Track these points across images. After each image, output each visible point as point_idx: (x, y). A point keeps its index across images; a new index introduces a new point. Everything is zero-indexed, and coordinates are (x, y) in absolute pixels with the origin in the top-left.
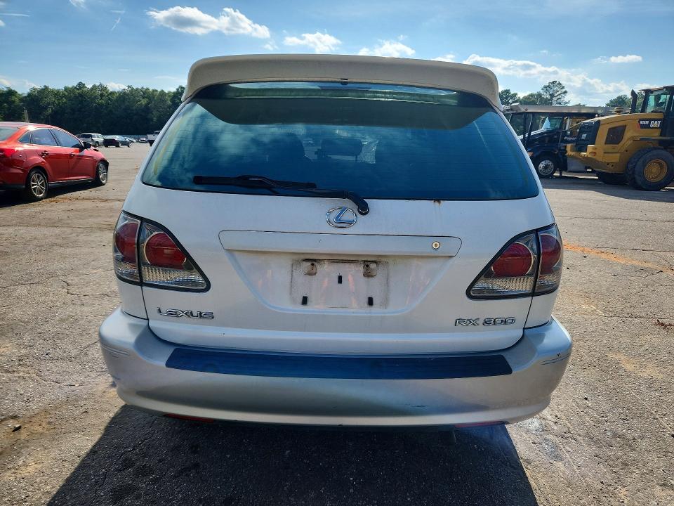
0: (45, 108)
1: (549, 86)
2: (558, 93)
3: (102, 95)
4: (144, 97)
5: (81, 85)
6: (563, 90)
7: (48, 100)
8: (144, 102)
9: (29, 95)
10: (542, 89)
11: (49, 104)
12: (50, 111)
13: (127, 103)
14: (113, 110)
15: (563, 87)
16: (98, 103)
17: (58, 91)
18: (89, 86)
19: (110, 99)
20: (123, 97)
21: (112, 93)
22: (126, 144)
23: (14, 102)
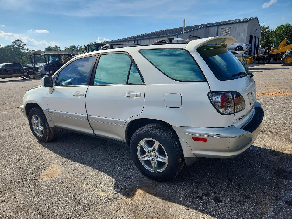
1: (16, 42)
2: (22, 45)
6: (24, 44)
10: (13, 43)
15: (23, 43)
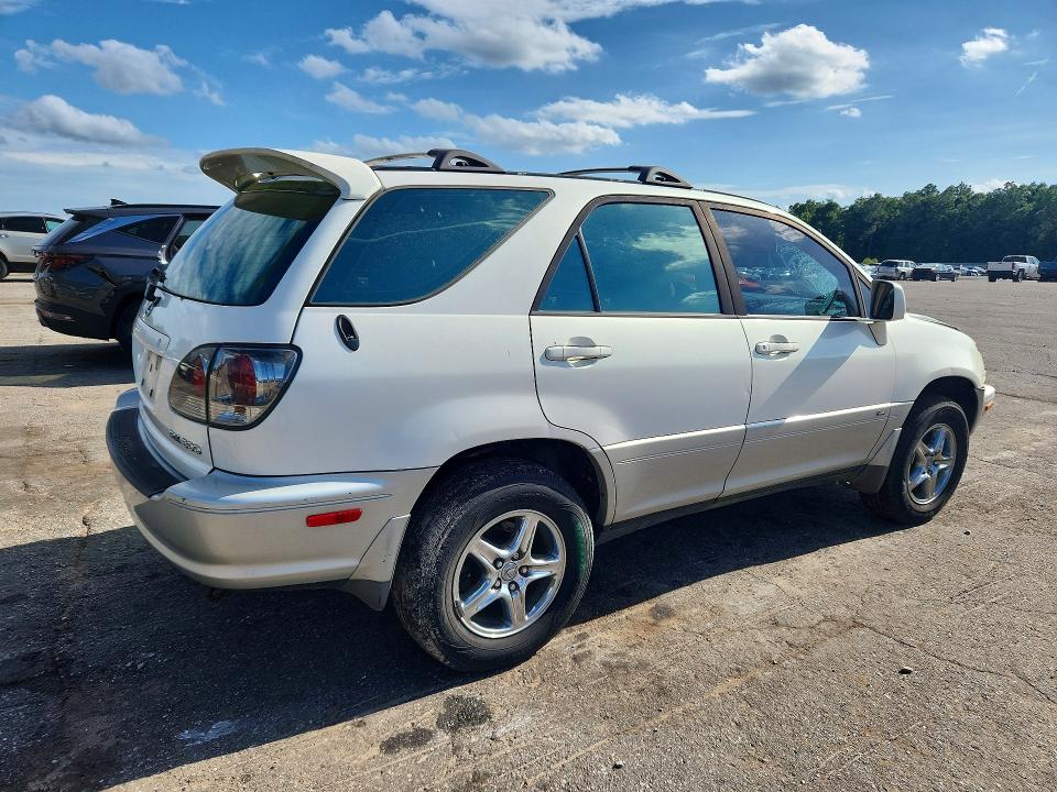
0: (870, 225)
3: (958, 201)
4: (1030, 200)
5: (930, 188)
7: (875, 214)
8: (1028, 207)
9: (852, 208)
11: (875, 220)
12: (874, 229)
13: (996, 212)
14: (970, 224)
16: (948, 215)
17: (893, 200)
18: (941, 189)
19: (969, 206)
20: (994, 201)
21: (977, 196)
22: (950, 277)
23: (831, 218)
